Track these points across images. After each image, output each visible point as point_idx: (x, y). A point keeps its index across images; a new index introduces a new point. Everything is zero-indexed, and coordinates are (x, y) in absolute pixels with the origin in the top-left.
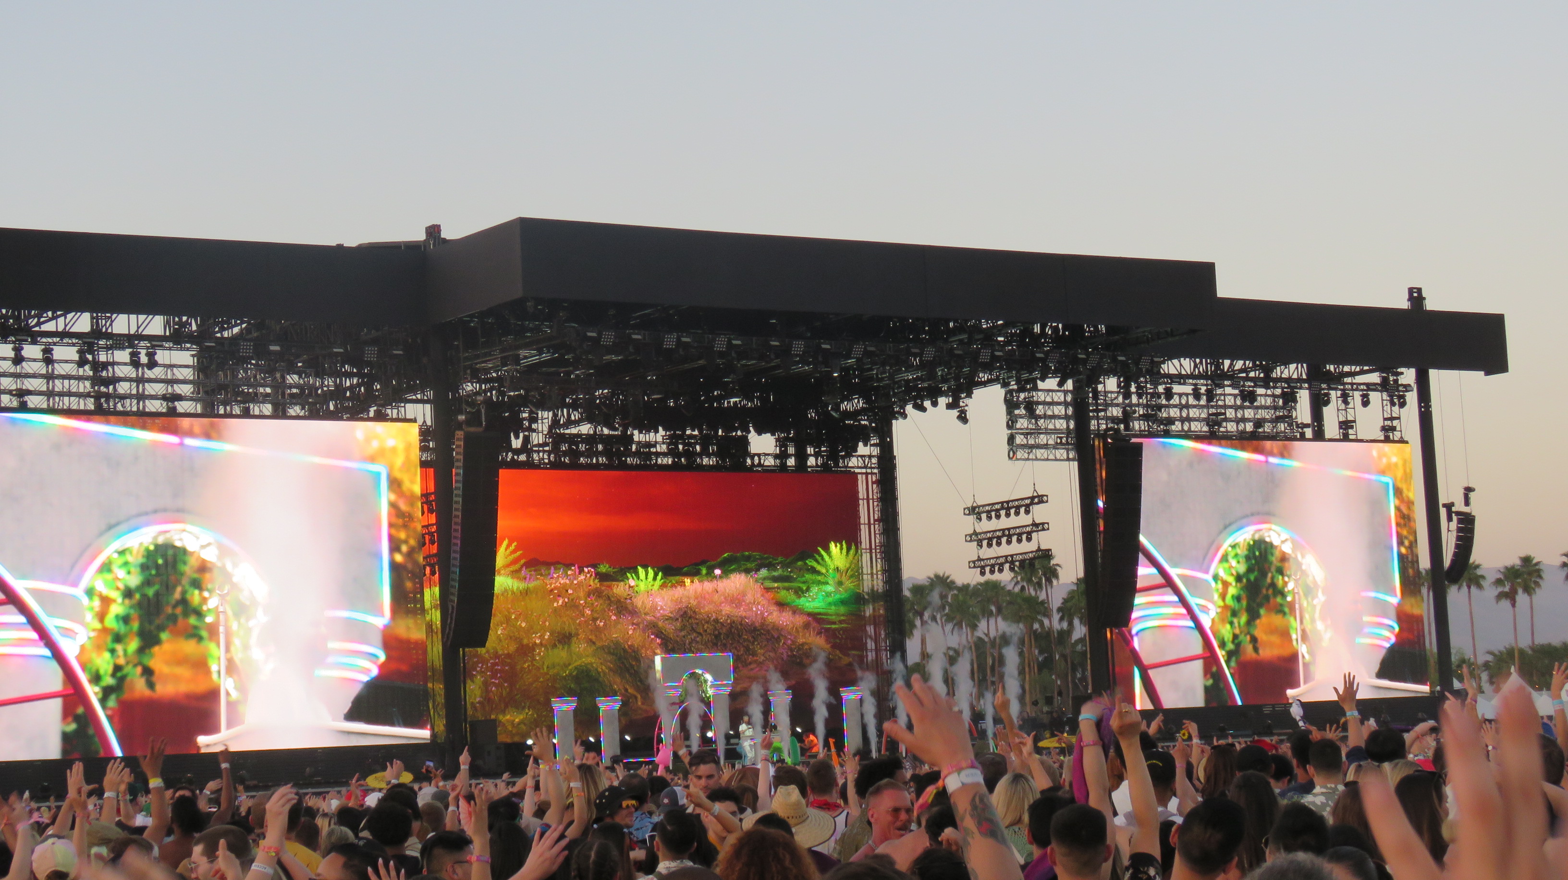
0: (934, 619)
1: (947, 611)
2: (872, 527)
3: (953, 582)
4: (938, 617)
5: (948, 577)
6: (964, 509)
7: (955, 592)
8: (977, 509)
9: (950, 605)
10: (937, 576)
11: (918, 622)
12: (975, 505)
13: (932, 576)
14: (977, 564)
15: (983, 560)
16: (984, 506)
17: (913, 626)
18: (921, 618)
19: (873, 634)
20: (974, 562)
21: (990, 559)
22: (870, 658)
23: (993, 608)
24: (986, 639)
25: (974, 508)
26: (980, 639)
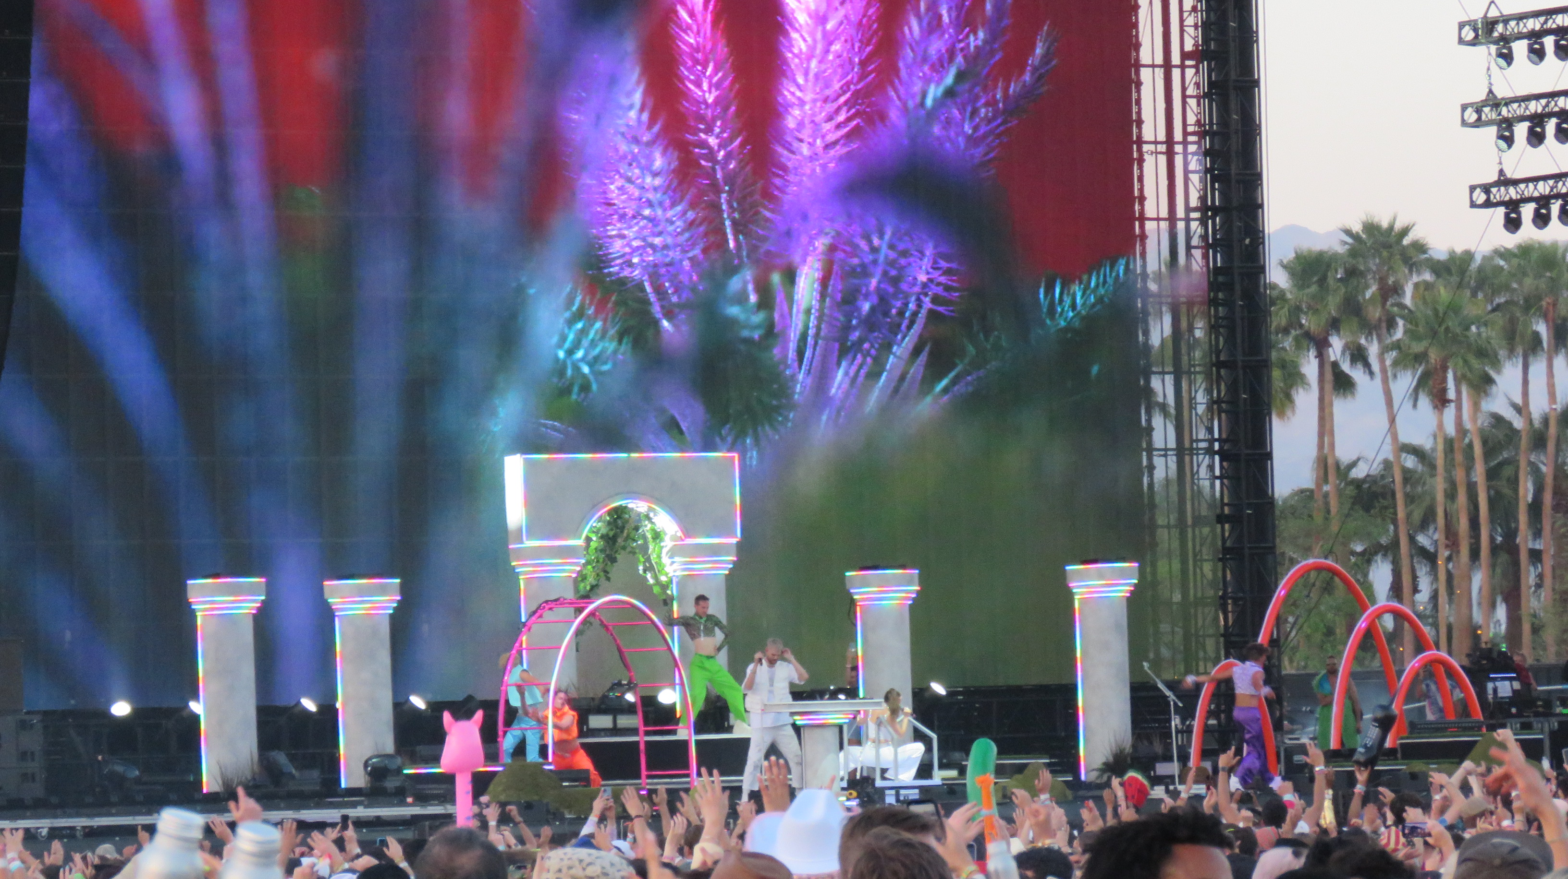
0: (1359, 356)
1: (1399, 334)
2: (1176, 73)
3: (1420, 247)
4: (1373, 350)
5: (1405, 231)
6: (1461, 26)
7: (1428, 276)
8: (1500, 28)
9: (1410, 317)
10: (1371, 228)
11: (1310, 367)
12: (1493, 13)
13: (1357, 228)
14: (1498, 194)
15: (1515, 182)
16: (1521, 17)
17: (1294, 377)
18: (1321, 356)
19: (1171, 400)
20: (1486, 189)
21: (1535, 180)
22: (1159, 474)
23: (1542, 328)
24: (1518, 423)
25: (1490, 25)
26: (1498, 420)
